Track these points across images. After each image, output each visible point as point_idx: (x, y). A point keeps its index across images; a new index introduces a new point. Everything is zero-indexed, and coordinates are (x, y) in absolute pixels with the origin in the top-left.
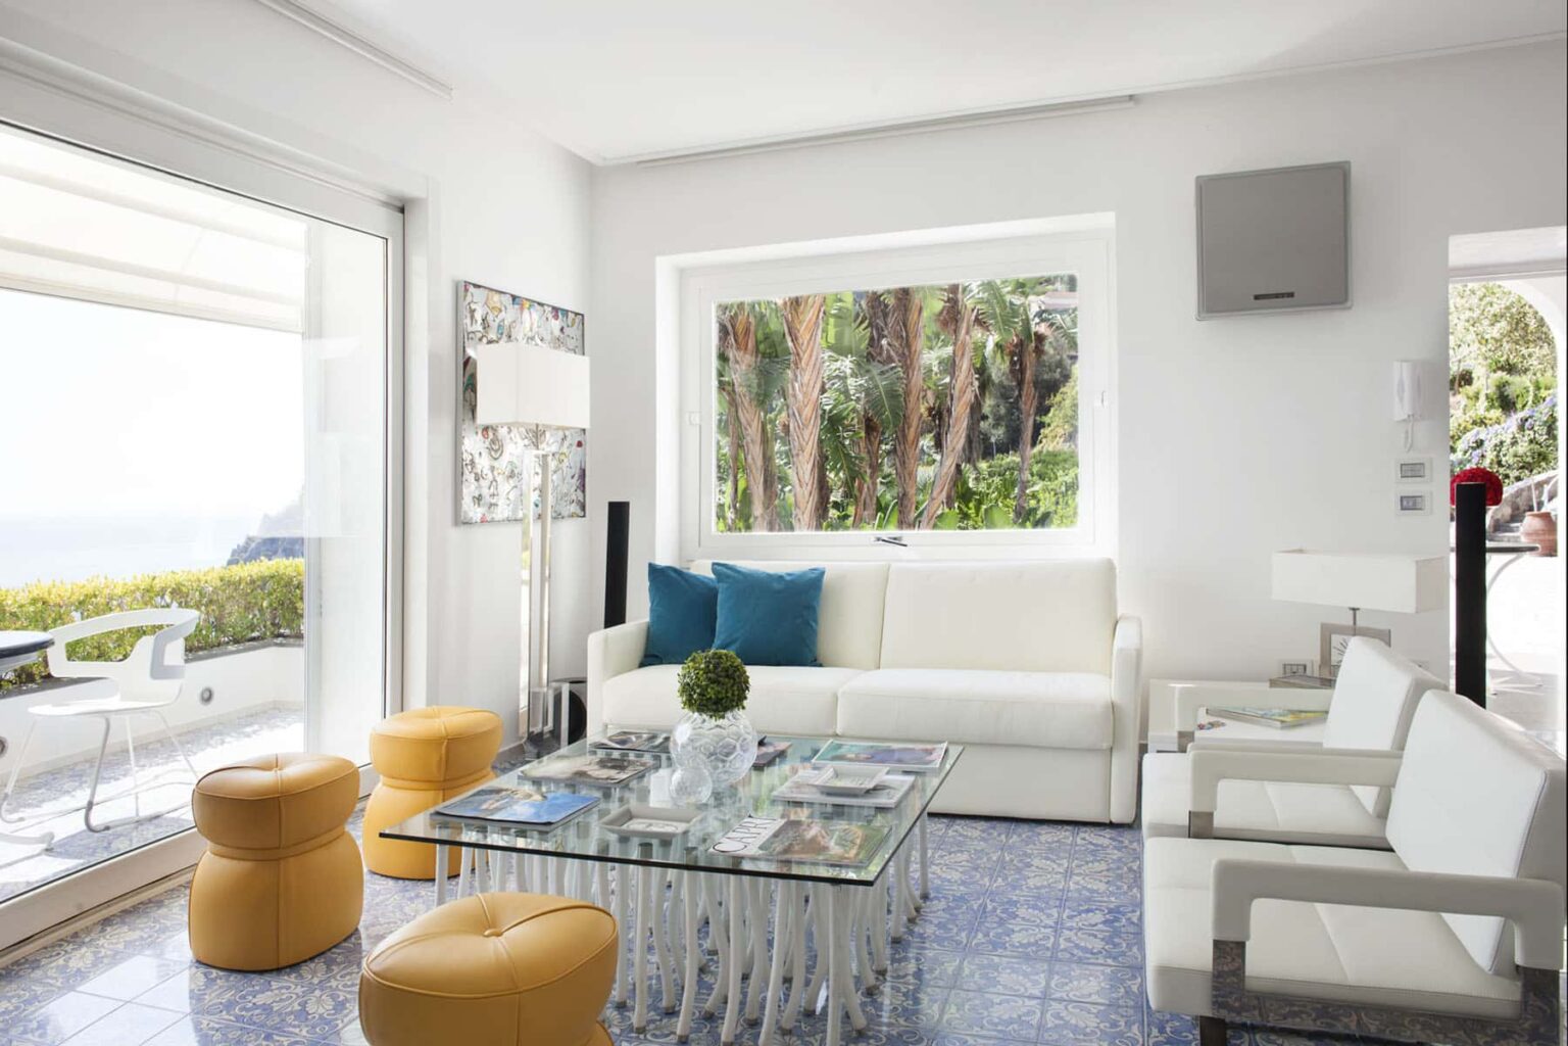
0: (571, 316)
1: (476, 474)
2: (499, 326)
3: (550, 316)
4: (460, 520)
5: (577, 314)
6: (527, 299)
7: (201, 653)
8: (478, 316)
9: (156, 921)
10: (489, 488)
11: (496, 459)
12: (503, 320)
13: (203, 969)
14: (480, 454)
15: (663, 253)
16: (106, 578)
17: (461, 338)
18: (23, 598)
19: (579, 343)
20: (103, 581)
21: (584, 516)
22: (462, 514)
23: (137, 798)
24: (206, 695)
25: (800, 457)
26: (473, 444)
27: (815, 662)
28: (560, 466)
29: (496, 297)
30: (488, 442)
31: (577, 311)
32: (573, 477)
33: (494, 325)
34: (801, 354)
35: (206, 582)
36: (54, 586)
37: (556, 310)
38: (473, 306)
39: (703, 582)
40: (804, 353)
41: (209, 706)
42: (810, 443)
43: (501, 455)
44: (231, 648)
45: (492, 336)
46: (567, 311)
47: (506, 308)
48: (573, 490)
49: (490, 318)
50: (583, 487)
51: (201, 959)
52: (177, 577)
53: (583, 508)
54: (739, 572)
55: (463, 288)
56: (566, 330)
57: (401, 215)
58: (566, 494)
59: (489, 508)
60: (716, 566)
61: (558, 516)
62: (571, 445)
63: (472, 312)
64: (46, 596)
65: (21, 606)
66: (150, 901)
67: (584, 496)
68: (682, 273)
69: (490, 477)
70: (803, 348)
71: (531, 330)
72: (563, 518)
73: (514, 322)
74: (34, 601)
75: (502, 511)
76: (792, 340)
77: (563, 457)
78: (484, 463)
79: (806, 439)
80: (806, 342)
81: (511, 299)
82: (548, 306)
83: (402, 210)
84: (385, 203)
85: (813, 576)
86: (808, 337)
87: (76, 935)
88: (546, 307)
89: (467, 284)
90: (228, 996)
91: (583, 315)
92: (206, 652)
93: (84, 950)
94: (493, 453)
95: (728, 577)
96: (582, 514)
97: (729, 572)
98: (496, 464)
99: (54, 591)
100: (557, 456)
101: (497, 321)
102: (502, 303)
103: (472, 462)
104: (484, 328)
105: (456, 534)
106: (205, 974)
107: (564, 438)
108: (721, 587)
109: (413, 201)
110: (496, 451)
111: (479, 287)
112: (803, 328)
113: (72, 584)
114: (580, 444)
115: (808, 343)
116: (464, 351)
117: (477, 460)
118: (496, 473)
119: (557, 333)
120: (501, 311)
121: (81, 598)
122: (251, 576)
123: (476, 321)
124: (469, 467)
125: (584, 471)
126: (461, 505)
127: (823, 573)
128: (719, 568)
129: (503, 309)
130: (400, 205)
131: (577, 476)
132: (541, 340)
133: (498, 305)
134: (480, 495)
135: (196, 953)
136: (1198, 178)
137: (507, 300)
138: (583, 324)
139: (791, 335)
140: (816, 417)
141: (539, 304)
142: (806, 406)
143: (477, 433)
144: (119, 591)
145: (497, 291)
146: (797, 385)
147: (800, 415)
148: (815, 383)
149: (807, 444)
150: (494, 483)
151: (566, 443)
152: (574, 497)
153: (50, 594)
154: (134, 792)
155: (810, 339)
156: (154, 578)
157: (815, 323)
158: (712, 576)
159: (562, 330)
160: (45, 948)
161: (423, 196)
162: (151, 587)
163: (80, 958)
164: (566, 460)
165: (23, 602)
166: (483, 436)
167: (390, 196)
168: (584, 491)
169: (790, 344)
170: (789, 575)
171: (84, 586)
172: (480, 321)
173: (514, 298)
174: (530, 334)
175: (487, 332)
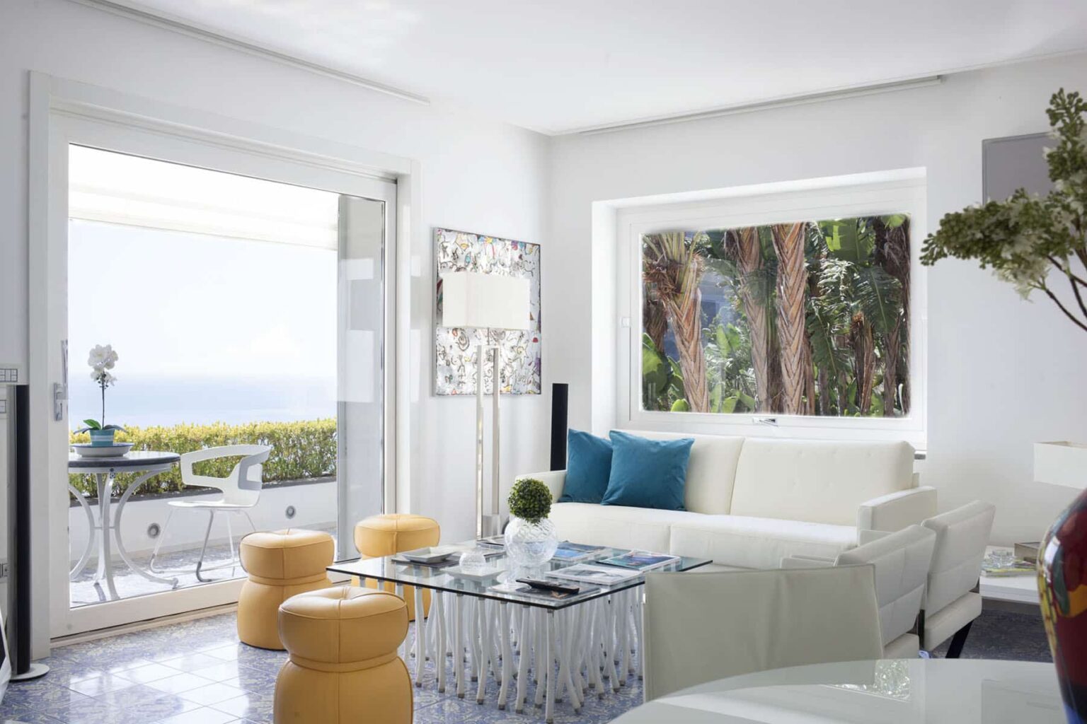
0: (529, 246)
1: (447, 361)
2: (467, 257)
3: (510, 247)
4: (435, 393)
5: (534, 245)
6: (489, 237)
7: (288, 481)
8: (449, 251)
9: (225, 623)
10: (458, 371)
11: (463, 350)
12: (470, 253)
13: (243, 646)
14: (451, 347)
15: (599, 199)
16: (224, 424)
17: (435, 267)
18: (173, 434)
19: (536, 266)
20: (223, 426)
21: (540, 393)
22: (437, 388)
23: (234, 569)
24: (290, 512)
25: (788, 351)
26: (446, 339)
27: (682, 508)
28: (518, 356)
29: (465, 237)
30: (457, 338)
31: (534, 243)
32: (530, 365)
33: (462, 257)
34: (787, 261)
35: (291, 431)
36: (192, 428)
37: (515, 244)
38: (445, 244)
39: (602, 443)
40: (789, 260)
41: (292, 519)
42: (796, 338)
43: (467, 348)
44: (310, 480)
45: (461, 264)
46: (525, 244)
47: (472, 244)
48: (530, 374)
49: (459, 252)
50: (539, 372)
51: (243, 641)
52: (271, 426)
53: (539, 387)
54: (627, 438)
55: (436, 233)
56: (525, 257)
57: (394, 185)
58: (524, 377)
59: (459, 385)
60: (612, 434)
61: (516, 393)
62: (528, 340)
63: (444, 249)
64: (186, 433)
65: (171, 439)
66: (224, 615)
67: (540, 379)
68: (618, 212)
69: (459, 363)
70: (789, 255)
71: (494, 258)
72: (521, 394)
73: (479, 253)
74: (179, 436)
75: (468, 387)
76: (779, 249)
77: (520, 350)
78: (454, 353)
79: (793, 336)
80: (790, 252)
81: (476, 238)
82: (508, 240)
83: (396, 182)
84: (382, 178)
85: (683, 444)
86: (792, 247)
87: (179, 624)
88: (506, 242)
89: (440, 229)
90: (253, 657)
91: (539, 245)
92: (292, 481)
93: (182, 630)
94: (461, 346)
95: (619, 441)
96: (539, 391)
97: (620, 438)
98: (464, 354)
99: (191, 430)
100: (515, 349)
101: (465, 253)
102: (468, 240)
103: (444, 353)
104: (455, 259)
105: (433, 402)
106: (244, 648)
107: (522, 336)
108: (614, 447)
109: (403, 176)
110: (464, 345)
111: (450, 231)
112: (787, 239)
113: (203, 427)
114: (535, 340)
115: (792, 252)
116: (438, 276)
117: (448, 350)
118: (463, 360)
119: (517, 259)
120: (468, 246)
121: (208, 436)
122: (323, 429)
123: (448, 255)
124: (442, 356)
125: (540, 360)
126: (436, 382)
127: (691, 442)
128: (615, 434)
129: (470, 244)
130: (394, 178)
131: (533, 364)
132: (503, 265)
133: (466, 243)
134: (451, 376)
135: (240, 638)
136: (984, 141)
137: (473, 239)
138: (539, 252)
139: (777, 245)
140: (801, 317)
141: (500, 239)
142: (791, 307)
143: (448, 332)
144: (232, 433)
145: (465, 233)
146: (782, 288)
147: (786, 314)
148: (800, 286)
149: (793, 338)
150: (462, 367)
151: (524, 340)
152: (531, 379)
153: (188, 432)
154: (233, 565)
155: (795, 248)
156: (255, 426)
157: (798, 234)
158: (610, 439)
159: (520, 257)
160: (161, 627)
161: (409, 173)
162: (254, 432)
163: (179, 634)
164: (524, 352)
165: (172, 436)
166: (454, 334)
167: (386, 173)
168: (540, 375)
169: (777, 252)
170: (665, 442)
171: (210, 429)
172: (451, 254)
173: (479, 237)
174: (493, 262)
175: (456, 262)
